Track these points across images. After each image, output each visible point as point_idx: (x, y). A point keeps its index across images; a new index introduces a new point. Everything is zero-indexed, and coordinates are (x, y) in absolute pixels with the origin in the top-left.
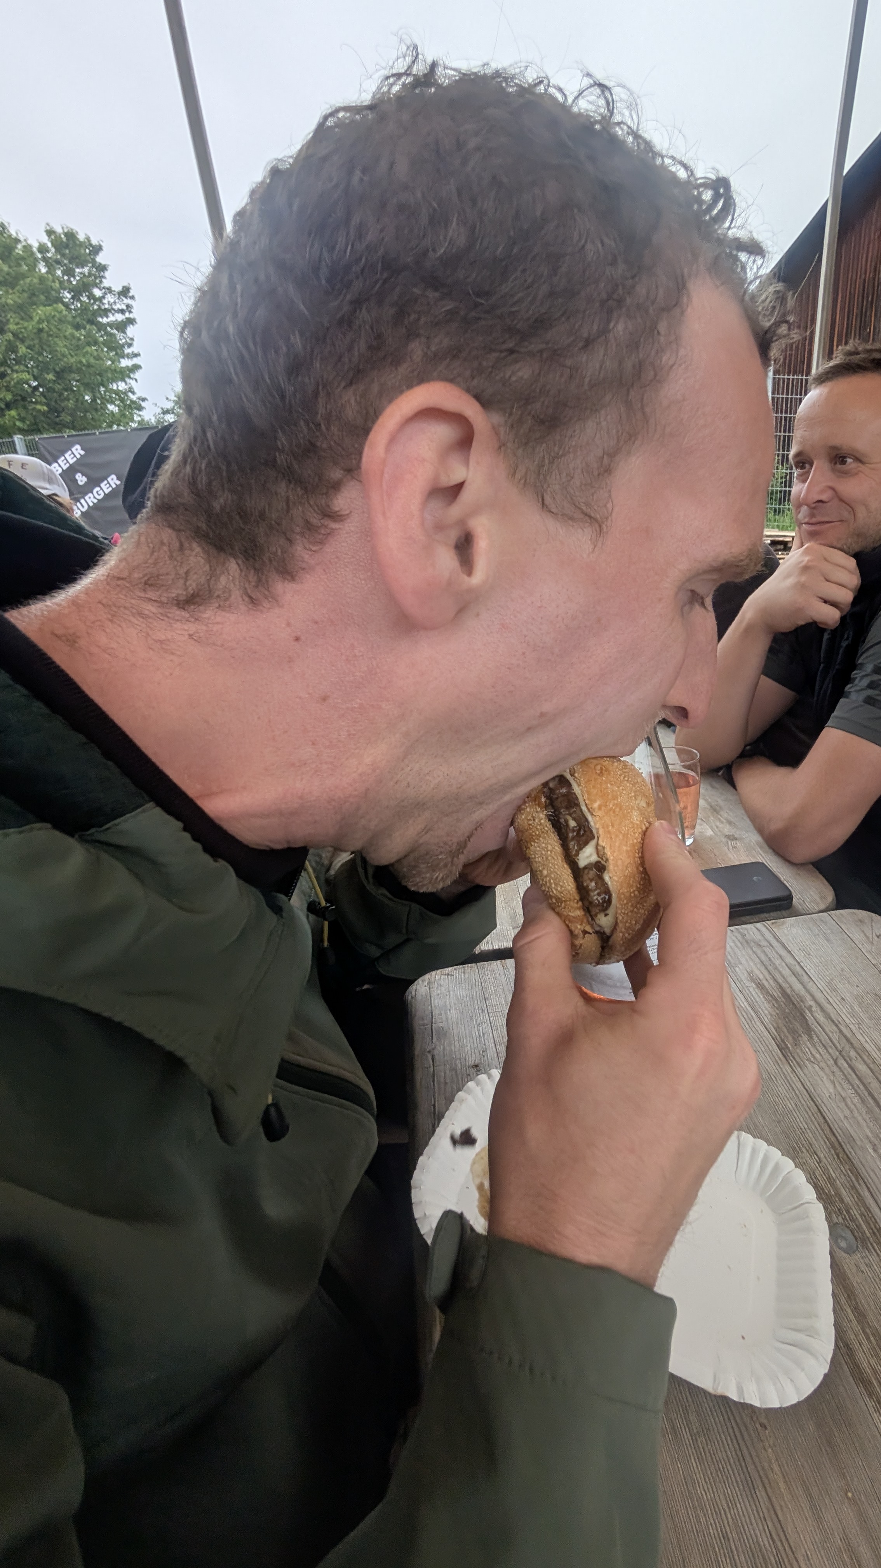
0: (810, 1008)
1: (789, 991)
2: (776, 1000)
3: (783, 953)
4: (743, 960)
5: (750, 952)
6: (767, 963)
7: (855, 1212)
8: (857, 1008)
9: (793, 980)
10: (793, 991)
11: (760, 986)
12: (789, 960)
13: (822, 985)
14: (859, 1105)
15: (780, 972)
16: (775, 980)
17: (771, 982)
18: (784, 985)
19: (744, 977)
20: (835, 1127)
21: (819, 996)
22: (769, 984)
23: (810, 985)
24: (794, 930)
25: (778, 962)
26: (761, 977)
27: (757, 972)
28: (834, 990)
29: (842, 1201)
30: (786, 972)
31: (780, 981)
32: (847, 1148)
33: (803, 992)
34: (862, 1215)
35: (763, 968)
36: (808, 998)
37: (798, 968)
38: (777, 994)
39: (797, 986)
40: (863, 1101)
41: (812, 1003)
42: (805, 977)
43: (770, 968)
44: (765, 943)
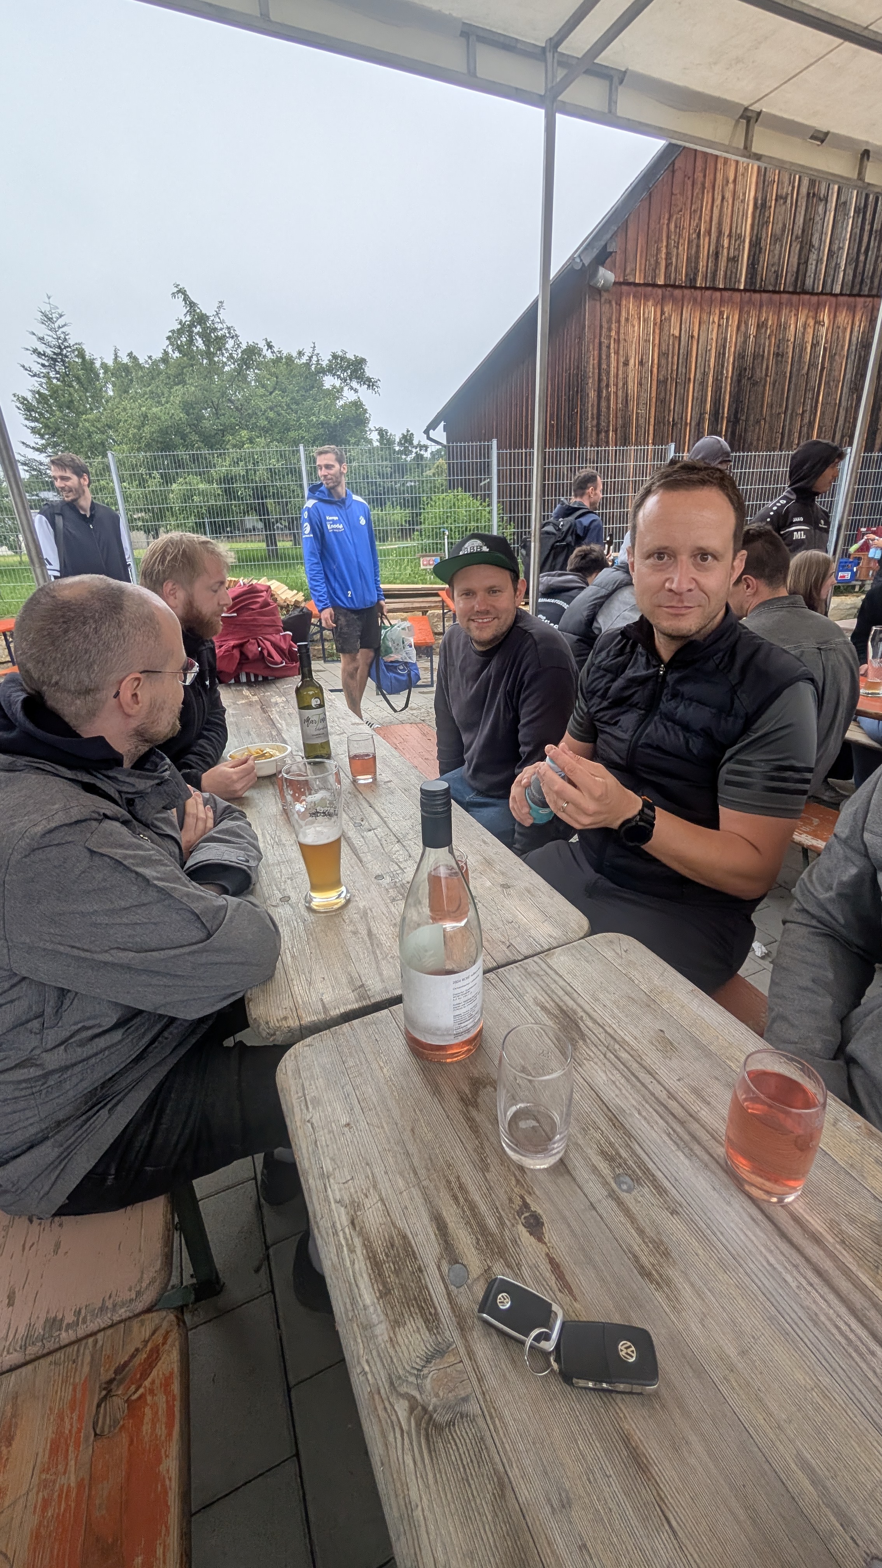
0: (581, 1018)
1: (565, 1008)
2: (557, 1017)
3: (557, 978)
4: (529, 990)
5: (533, 982)
6: (546, 989)
7: (630, 1162)
8: (616, 1011)
9: (566, 998)
10: (568, 1007)
11: (544, 1008)
12: (562, 983)
13: (588, 998)
14: (626, 1084)
15: (556, 994)
16: (553, 1001)
17: (551, 1003)
18: (561, 1004)
19: (531, 1003)
20: (610, 1105)
21: (587, 1007)
22: (550, 1005)
23: (580, 1000)
24: (562, 958)
25: (553, 986)
26: (543, 1000)
27: (540, 997)
28: (597, 1000)
29: (621, 1157)
30: (561, 993)
31: (557, 1000)
32: (621, 1118)
33: (575, 1006)
34: (635, 1163)
35: (543, 993)
36: (579, 1010)
37: (569, 988)
38: (556, 1012)
39: (571, 1003)
40: (628, 1080)
41: (582, 1014)
42: (575, 995)
43: (549, 992)
44: (542, 973)
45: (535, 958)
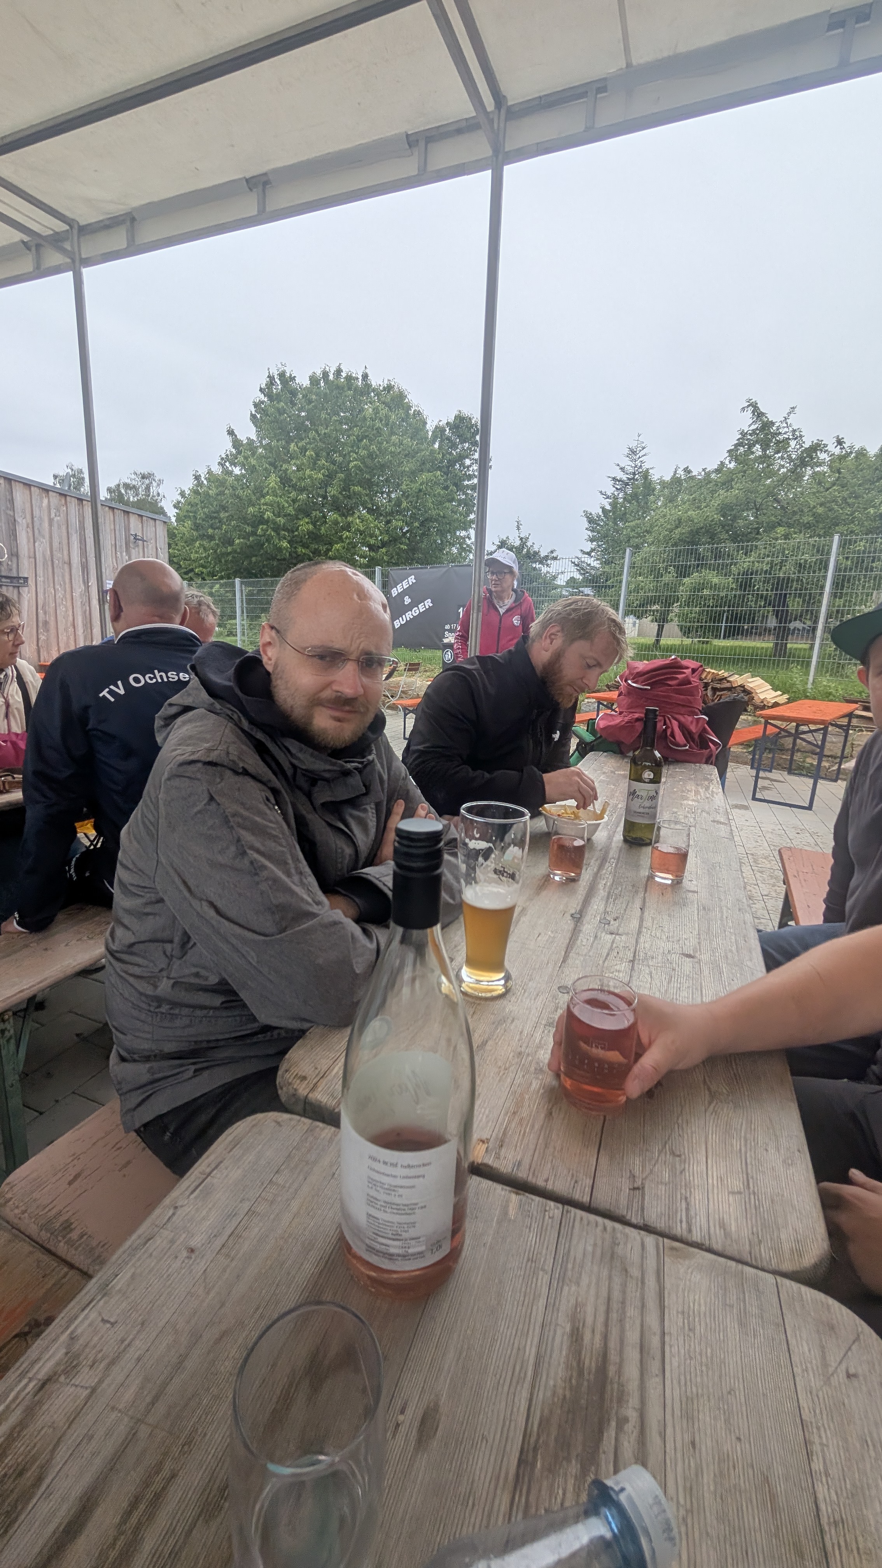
0: (622, 1422)
1: (612, 1370)
2: (581, 1373)
3: (652, 1303)
4: (585, 1280)
5: (605, 1273)
6: (615, 1306)
8: (707, 1479)
9: (632, 1355)
10: (619, 1372)
11: (576, 1336)
12: (652, 1320)
13: (673, 1393)
15: (622, 1331)
16: (605, 1337)
17: (598, 1338)
18: (613, 1357)
19: (565, 1305)
21: (654, 1413)
22: (592, 1340)
23: (653, 1383)
24: (697, 1277)
25: (632, 1312)
26: (589, 1320)
27: (590, 1309)
28: (689, 1416)
30: (632, 1336)
31: (613, 1344)
33: (633, 1386)
35: (602, 1309)
36: (633, 1401)
37: (655, 1341)
38: (590, 1362)
39: (632, 1371)
41: (632, 1414)
42: (654, 1367)
43: (614, 1316)
44: (635, 1272)
45: (650, 1240)
